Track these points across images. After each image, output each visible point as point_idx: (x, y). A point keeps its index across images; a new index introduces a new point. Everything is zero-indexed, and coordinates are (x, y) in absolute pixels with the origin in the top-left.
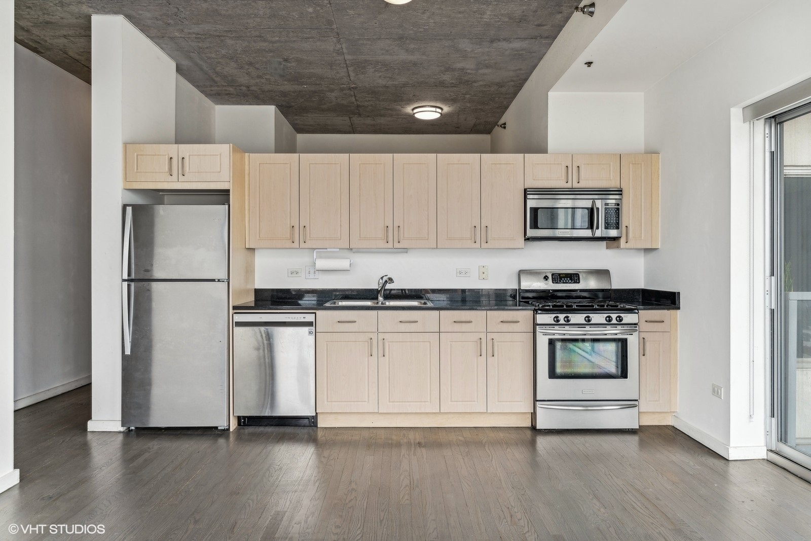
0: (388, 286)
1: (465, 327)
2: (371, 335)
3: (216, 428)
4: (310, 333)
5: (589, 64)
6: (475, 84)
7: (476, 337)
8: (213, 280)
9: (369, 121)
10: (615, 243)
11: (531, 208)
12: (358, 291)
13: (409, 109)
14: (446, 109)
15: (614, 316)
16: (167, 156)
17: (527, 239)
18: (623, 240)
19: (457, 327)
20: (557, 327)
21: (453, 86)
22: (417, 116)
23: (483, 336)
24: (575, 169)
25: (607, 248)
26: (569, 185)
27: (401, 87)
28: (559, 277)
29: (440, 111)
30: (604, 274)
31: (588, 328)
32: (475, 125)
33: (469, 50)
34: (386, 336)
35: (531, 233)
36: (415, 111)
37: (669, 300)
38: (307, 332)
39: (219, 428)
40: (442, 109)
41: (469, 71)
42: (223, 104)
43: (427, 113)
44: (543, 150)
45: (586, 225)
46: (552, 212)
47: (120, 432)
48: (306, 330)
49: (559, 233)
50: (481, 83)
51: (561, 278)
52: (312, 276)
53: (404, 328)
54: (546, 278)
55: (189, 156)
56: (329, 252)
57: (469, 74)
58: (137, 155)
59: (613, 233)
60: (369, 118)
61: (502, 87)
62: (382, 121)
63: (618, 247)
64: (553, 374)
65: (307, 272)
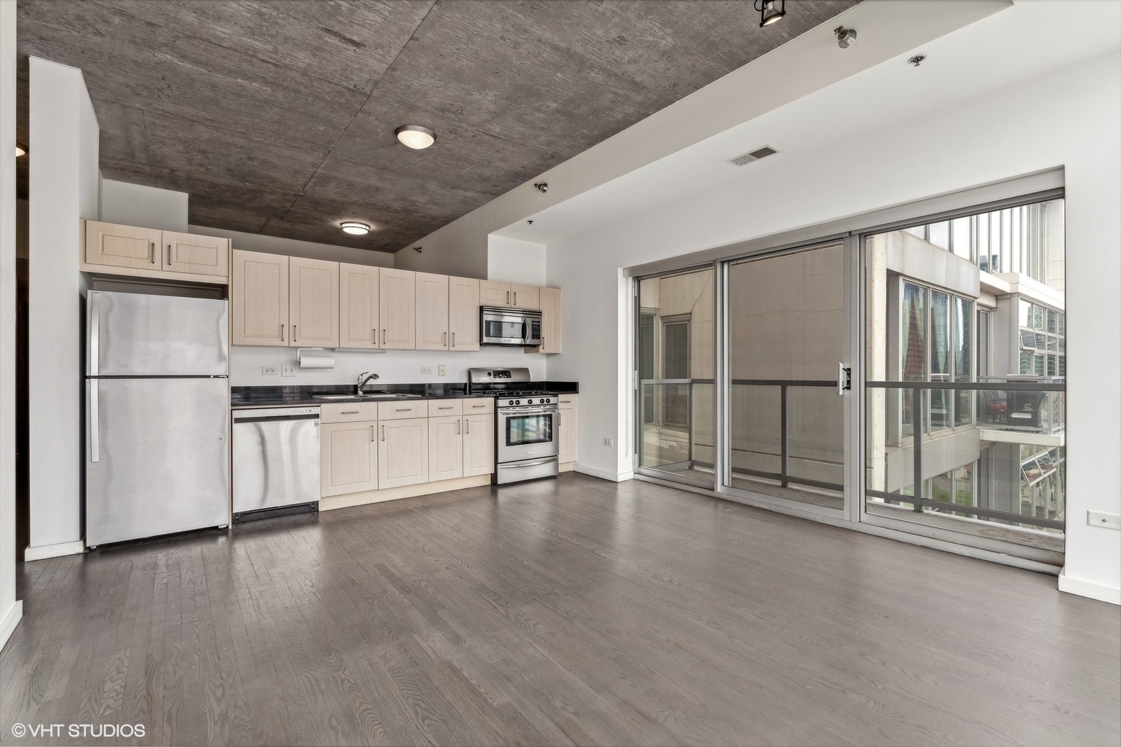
0: (371, 382)
1: (447, 412)
2: (372, 424)
3: (216, 528)
4: (316, 424)
5: (531, 222)
6: (415, 214)
7: (454, 419)
8: (208, 377)
9: (286, 225)
10: (535, 349)
11: (486, 321)
12: (337, 387)
13: (337, 223)
14: (373, 227)
15: (545, 399)
16: (146, 242)
17: (482, 344)
18: (541, 347)
19: (442, 413)
20: (511, 409)
21: (397, 212)
22: (345, 230)
23: (460, 418)
24: (512, 294)
25: (525, 352)
26: (509, 306)
27: (348, 204)
28: (498, 373)
29: (368, 228)
30: (525, 371)
31: (530, 408)
32: (387, 245)
33: (432, 189)
34: (386, 423)
35: (485, 340)
36: (343, 226)
37: (571, 388)
38: (313, 424)
39: (220, 527)
40: (369, 227)
41: (418, 204)
42: (117, 180)
43: (356, 229)
44: (485, 278)
45: (521, 336)
46: (499, 325)
47: (78, 554)
48: (312, 422)
49: (503, 341)
50: (420, 214)
51: (499, 374)
52: (289, 373)
53: (399, 415)
54: (489, 374)
55: (177, 244)
56: (313, 351)
57: (417, 206)
58: (103, 235)
59: (535, 342)
60: (290, 223)
61: (433, 220)
62: (301, 227)
63: (538, 351)
64: (509, 443)
65: (284, 369)
